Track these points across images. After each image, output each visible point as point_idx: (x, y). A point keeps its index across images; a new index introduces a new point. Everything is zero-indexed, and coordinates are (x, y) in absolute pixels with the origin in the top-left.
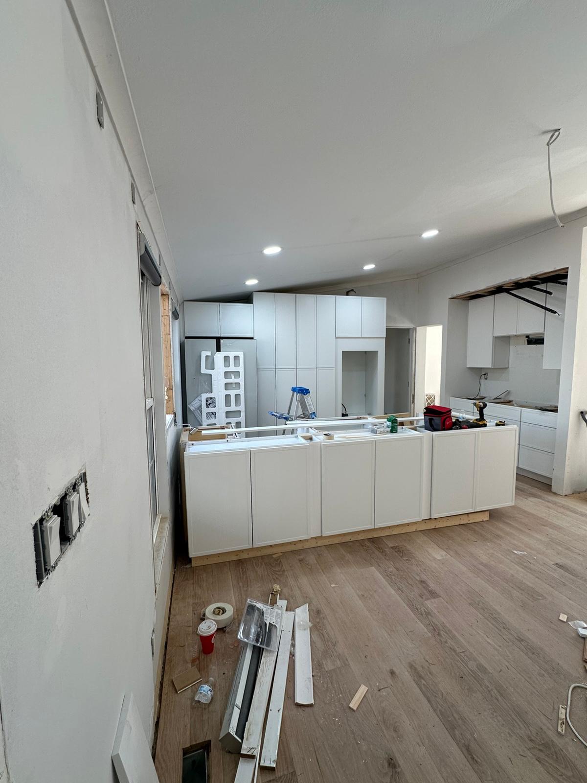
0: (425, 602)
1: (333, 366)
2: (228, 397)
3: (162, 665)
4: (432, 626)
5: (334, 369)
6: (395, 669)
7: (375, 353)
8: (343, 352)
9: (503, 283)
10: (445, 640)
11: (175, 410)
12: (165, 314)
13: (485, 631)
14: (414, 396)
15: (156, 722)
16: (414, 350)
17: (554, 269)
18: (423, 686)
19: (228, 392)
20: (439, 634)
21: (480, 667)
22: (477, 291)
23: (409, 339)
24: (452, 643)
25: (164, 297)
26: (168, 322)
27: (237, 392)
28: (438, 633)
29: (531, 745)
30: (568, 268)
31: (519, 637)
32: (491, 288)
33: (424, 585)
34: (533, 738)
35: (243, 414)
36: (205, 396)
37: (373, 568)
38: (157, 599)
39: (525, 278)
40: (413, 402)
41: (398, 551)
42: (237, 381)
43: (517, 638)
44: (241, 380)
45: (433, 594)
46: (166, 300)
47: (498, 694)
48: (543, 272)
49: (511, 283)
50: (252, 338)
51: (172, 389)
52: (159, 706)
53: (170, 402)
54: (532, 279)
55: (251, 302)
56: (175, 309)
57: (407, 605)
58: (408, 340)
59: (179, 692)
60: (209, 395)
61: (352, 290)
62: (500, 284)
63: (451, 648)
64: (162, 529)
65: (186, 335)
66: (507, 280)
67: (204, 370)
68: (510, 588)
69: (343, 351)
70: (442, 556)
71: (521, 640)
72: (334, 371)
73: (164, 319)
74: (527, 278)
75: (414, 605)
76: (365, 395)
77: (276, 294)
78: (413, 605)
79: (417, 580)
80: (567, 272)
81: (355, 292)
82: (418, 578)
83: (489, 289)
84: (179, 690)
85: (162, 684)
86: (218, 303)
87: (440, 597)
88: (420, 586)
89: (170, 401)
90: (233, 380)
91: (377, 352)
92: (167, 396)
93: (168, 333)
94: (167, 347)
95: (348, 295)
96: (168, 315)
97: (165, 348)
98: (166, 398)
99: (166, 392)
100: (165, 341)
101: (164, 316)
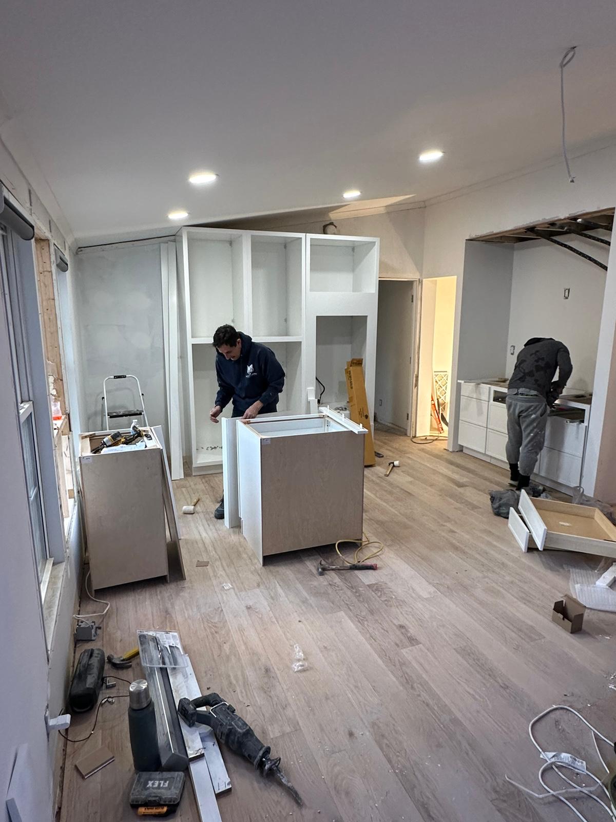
0: (402, 650)
3: (63, 748)
4: (406, 678)
6: (354, 730)
7: (365, 318)
9: (536, 223)
10: (419, 693)
11: (68, 409)
12: (45, 270)
13: (466, 680)
14: (417, 377)
15: (57, 812)
16: (419, 311)
17: (598, 208)
18: (384, 746)
20: (412, 688)
21: (455, 721)
22: (503, 232)
23: (413, 296)
24: (427, 697)
25: (43, 244)
26: (50, 281)
28: (412, 685)
29: (494, 796)
30: (614, 208)
31: (505, 684)
32: (520, 229)
33: (403, 630)
34: (498, 789)
37: (342, 613)
38: (50, 669)
39: (562, 217)
40: (416, 385)
41: (376, 590)
43: (503, 685)
45: (413, 641)
46: (46, 249)
47: (468, 747)
48: (584, 212)
49: (546, 223)
51: (62, 380)
52: (60, 795)
53: (60, 399)
54: (571, 219)
56: (61, 258)
57: (380, 656)
58: (411, 297)
59: (86, 777)
61: (332, 224)
62: (532, 225)
63: (424, 702)
64: (55, 578)
66: (541, 219)
68: (506, 628)
69: (317, 317)
70: (430, 593)
71: (506, 687)
73: (45, 276)
74: (565, 219)
75: (388, 655)
78: (386, 655)
79: (395, 625)
80: (614, 213)
81: (336, 227)
82: (395, 622)
83: (516, 230)
84: (86, 775)
85: (63, 769)
87: (421, 643)
88: (398, 633)
89: (59, 397)
91: (366, 317)
92: (55, 390)
93: (52, 297)
94: (51, 318)
95: (325, 232)
96: (50, 270)
97: (48, 320)
98: (54, 392)
99: (53, 383)
100: (47, 309)
101: (44, 272)
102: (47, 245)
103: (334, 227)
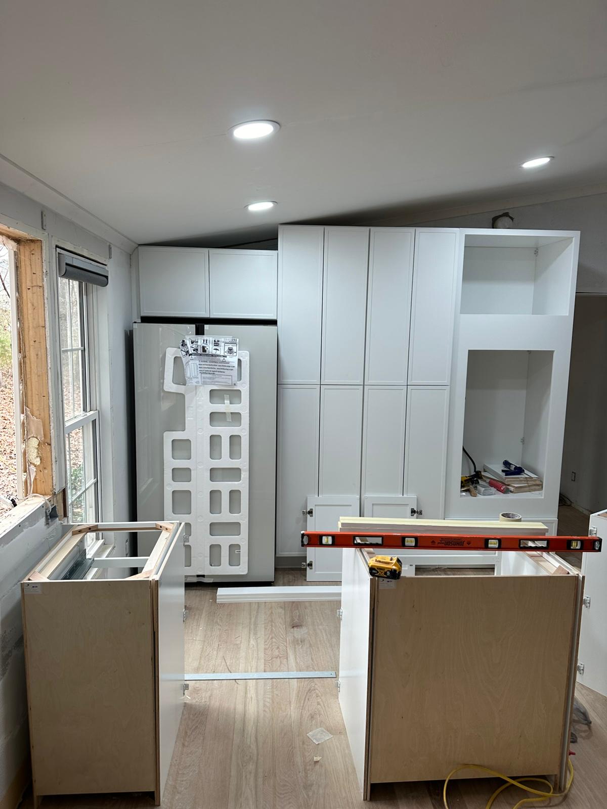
1: (446, 381)
2: (214, 440)
5: (448, 387)
8: (471, 353)
19: (218, 430)
27: (235, 430)
35: (245, 475)
36: (169, 437)
42: (235, 408)
44: (242, 407)
46: (37, 253)
50: (273, 322)
51: (50, 445)
53: (46, 471)
55: (275, 248)
60: (178, 435)
61: (506, 215)
65: (143, 314)
67: (170, 386)
69: (469, 350)
72: (446, 393)
76: (523, 441)
77: (328, 228)
81: (512, 219)
86: (206, 250)
89: (45, 468)
90: (225, 407)
91: (551, 352)
92: (38, 459)
93: (42, 324)
94: (39, 353)
95: (494, 226)
96: (41, 285)
97: (36, 357)
98: (37, 462)
99: (37, 448)
100: (35, 341)
101: (32, 287)
102: (40, 249)
103: (510, 219)
